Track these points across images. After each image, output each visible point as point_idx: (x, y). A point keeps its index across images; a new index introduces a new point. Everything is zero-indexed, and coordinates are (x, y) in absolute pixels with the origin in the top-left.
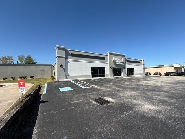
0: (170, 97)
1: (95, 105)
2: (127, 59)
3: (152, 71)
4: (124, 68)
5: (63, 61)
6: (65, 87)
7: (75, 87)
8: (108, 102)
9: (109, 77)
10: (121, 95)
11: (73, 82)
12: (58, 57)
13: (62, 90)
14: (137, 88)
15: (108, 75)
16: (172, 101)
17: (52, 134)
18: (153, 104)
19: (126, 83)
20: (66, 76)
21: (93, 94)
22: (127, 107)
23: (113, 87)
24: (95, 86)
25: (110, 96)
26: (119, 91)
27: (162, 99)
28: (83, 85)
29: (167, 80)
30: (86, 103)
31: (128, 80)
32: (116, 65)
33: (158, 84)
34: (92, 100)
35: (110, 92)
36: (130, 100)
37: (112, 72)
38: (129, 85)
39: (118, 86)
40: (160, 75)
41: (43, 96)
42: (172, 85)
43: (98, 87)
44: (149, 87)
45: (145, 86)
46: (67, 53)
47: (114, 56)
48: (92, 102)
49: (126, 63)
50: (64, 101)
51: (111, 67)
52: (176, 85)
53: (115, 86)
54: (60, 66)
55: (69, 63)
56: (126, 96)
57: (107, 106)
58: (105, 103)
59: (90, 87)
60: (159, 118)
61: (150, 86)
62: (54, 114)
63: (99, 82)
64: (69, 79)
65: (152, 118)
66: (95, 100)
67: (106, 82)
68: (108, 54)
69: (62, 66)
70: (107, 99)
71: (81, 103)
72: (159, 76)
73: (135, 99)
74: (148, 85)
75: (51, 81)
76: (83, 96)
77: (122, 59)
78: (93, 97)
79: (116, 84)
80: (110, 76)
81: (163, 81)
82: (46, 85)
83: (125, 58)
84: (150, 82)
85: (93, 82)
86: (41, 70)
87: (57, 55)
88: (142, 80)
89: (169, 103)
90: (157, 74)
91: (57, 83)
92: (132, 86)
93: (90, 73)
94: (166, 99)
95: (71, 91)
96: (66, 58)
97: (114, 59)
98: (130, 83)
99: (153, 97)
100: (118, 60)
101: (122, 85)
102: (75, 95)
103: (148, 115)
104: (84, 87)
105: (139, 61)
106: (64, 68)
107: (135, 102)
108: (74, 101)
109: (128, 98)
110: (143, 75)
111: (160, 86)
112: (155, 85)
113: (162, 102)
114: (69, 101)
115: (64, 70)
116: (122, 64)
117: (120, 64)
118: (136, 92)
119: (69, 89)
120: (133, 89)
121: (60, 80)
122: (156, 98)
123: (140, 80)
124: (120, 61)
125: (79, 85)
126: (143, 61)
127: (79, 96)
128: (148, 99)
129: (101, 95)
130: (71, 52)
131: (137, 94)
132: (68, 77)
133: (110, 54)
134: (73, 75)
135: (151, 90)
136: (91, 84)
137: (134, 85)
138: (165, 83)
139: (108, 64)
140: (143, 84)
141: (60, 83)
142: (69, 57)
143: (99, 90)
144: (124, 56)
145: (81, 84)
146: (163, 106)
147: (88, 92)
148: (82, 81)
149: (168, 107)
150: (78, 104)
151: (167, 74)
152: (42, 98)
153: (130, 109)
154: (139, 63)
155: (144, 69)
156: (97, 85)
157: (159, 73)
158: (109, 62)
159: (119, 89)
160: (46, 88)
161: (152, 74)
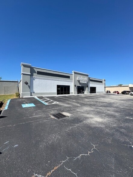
0: (117, 111)
1: (52, 119)
2: (91, 79)
3: (112, 90)
4: (87, 86)
5: (28, 79)
6: (28, 104)
7: (38, 104)
8: (65, 116)
9: (73, 94)
10: (78, 110)
11: (37, 98)
12: (23, 74)
13: (24, 106)
14: (94, 104)
15: (72, 93)
16: (117, 114)
17: (5, 143)
18: (101, 117)
19: (86, 100)
20: (31, 93)
21: (53, 110)
22: (79, 120)
23: (73, 104)
24: (58, 103)
25: (68, 111)
26: (78, 107)
27: (110, 113)
28: (46, 102)
29: (121, 98)
30: (44, 118)
31: (90, 97)
32: (80, 83)
33: (112, 101)
34: (51, 115)
35: (69, 108)
36: (84, 115)
37: (76, 90)
38: (88, 102)
39: (78, 103)
40: (118, 93)
41: (3, 112)
42: (122, 102)
43: (60, 104)
44: (104, 103)
45: (102, 102)
46: (32, 71)
47: (79, 75)
48: (50, 117)
49: (89, 82)
50: (24, 116)
51: (75, 86)
52: (126, 102)
53: (76, 102)
54: (25, 83)
55: (35, 80)
56: (82, 111)
57: (63, 120)
58: (61, 117)
59: (52, 104)
60: (100, 128)
61: (106, 102)
62: (11, 127)
63: (63, 99)
64: (34, 96)
65: (95, 128)
66: (54, 115)
67: (69, 99)
68: (73, 73)
69: (27, 83)
70: (64, 113)
71: (40, 118)
72: (116, 94)
73: (88, 114)
74: (104, 101)
75: (15, 97)
76: (43, 112)
77: (86, 78)
78: (53, 112)
79: (77, 101)
80: (75, 93)
81: (118, 98)
82: (9, 101)
83: (88, 77)
84: (107, 99)
85: (57, 99)
86: (6, 86)
87: (22, 72)
88: (101, 98)
89: (113, 116)
90: (115, 92)
91: (20, 100)
92: (91, 103)
93: (55, 90)
94: (113, 113)
95: (33, 107)
96: (31, 75)
97: (78, 78)
98: (90, 100)
99: (104, 112)
100: (82, 79)
101: (82, 102)
102: (36, 110)
103: (93, 126)
104: (47, 104)
105: (101, 81)
106: (29, 85)
107: (88, 116)
108: (33, 116)
109: (83, 113)
110: (104, 93)
111: (114, 103)
112: (109, 102)
113: (108, 116)
114: (29, 116)
115: (29, 87)
116: (86, 82)
117: (84, 83)
118: (92, 108)
119: (32, 105)
120: (90, 105)
121: (24, 97)
122: (106, 112)
123: (99, 98)
124: (84, 80)
125: (43, 102)
126: (105, 80)
127: (39, 112)
128: (99, 113)
129: (60, 111)
130: (36, 70)
131: (92, 109)
132: (33, 94)
133: (75, 73)
134: (38, 92)
135: (105, 106)
136: (54, 100)
137: (93, 101)
138: (118, 100)
139: (73, 83)
140: (101, 101)
141: (24, 100)
142: (34, 74)
143: (61, 106)
144: (87, 76)
145: (45, 101)
146: (108, 119)
147: (49, 108)
148: (46, 98)
149: (111, 119)
150: (37, 118)
151: (124, 93)
152: (2, 113)
153: (81, 121)
154: (101, 82)
155: (105, 87)
156: (60, 102)
157: (117, 92)
158: (73, 81)
159: (79, 105)
160: (8, 104)
161: (112, 92)
